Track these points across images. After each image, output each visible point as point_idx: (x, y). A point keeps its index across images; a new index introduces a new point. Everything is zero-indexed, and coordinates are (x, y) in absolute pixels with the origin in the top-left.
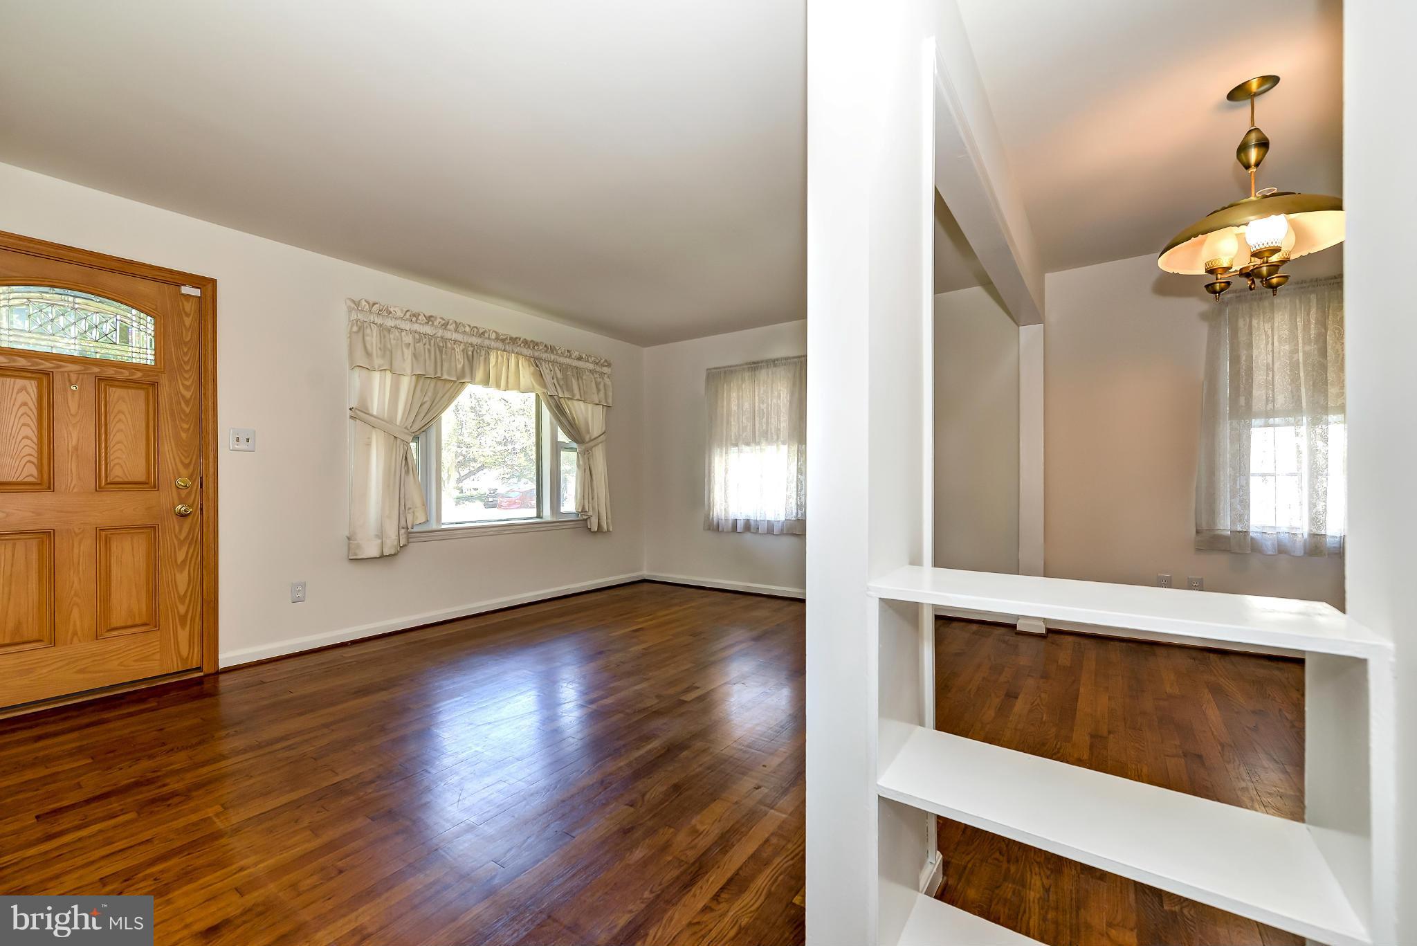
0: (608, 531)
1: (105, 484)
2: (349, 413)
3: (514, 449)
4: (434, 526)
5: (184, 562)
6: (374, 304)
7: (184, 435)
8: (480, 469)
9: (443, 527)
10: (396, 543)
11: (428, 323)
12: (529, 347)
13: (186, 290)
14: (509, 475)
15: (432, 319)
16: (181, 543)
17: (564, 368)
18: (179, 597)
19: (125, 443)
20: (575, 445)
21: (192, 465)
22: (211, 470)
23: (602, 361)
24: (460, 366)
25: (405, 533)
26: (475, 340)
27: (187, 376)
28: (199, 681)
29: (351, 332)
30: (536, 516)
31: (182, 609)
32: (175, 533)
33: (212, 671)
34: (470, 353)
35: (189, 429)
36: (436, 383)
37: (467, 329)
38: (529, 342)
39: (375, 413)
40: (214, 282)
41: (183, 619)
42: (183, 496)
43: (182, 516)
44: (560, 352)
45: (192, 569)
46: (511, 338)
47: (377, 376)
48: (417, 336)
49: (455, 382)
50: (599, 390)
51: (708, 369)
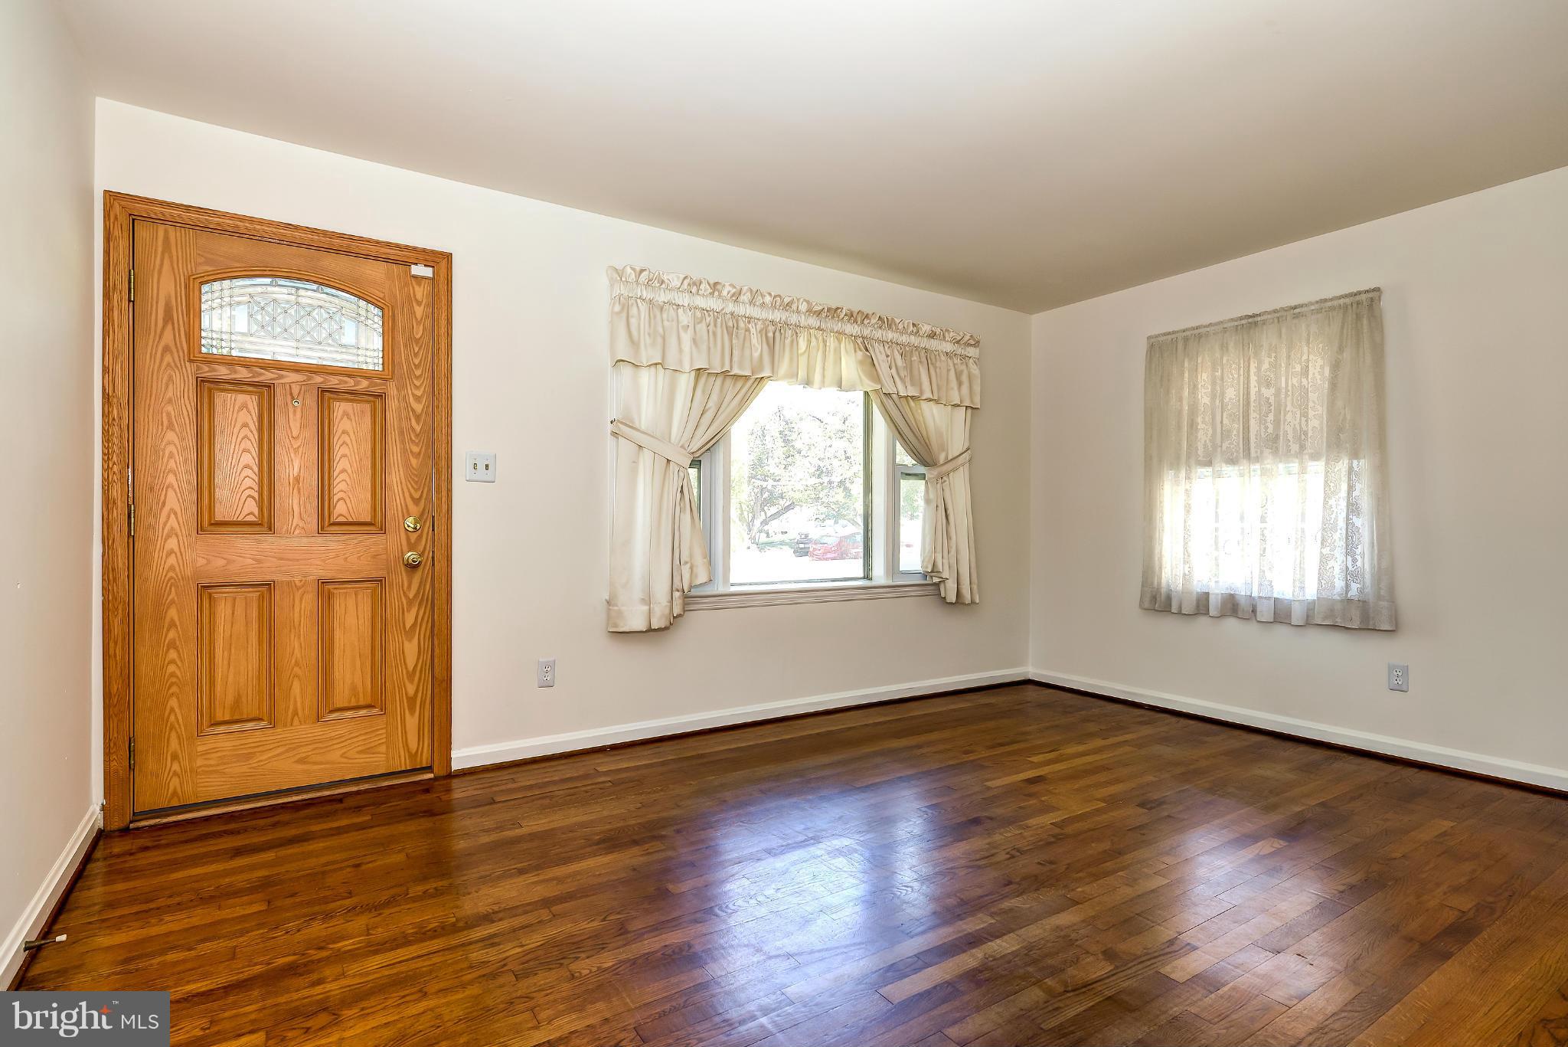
0: (973, 602)
1: (326, 523)
2: (609, 427)
3: (830, 482)
4: (721, 590)
5: (414, 625)
6: (642, 271)
7: (414, 462)
8: (788, 508)
9: (733, 589)
10: (667, 611)
11: (712, 294)
12: (856, 321)
13: (419, 270)
14: (824, 516)
15: (719, 287)
16: (410, 602)
17: (906, 351)
18: (408, 672)
19: (349, 471)
20: (922, 470)
21: (423, 501)
22: (444, 507)
23: (967, 337)
24: (756, 355)
25: (679, 598)
26: (777, 315)
27: (417, 383)
28: (426, 788)
29: (613, 313)
30: (862, 575)
31: (411, 689)
32: (403, 590)
33: (443, 773)
34: (770, 335)
35: (419, 453)
36: (723, 383)
37: (768, 299)
38: (855, 315)
39: (643, 428)
40: (448, 257)
41: (412, 701)
42: (413, 541)
43: (412, 567)
44: (900, 326)
45: (422, 636)
46: (829, 310)
47: (645, 377)
48: (698, 314)
49: (747, 378)
50: (960, 384)
51: (1149, 338)
